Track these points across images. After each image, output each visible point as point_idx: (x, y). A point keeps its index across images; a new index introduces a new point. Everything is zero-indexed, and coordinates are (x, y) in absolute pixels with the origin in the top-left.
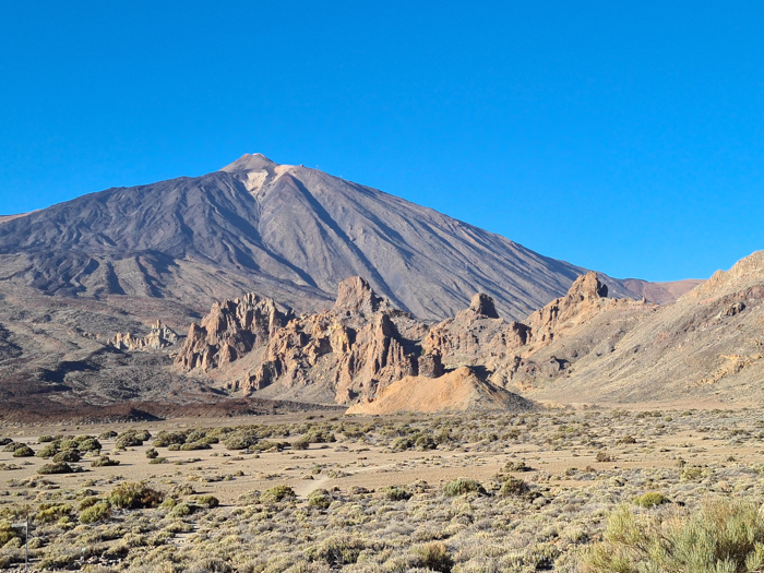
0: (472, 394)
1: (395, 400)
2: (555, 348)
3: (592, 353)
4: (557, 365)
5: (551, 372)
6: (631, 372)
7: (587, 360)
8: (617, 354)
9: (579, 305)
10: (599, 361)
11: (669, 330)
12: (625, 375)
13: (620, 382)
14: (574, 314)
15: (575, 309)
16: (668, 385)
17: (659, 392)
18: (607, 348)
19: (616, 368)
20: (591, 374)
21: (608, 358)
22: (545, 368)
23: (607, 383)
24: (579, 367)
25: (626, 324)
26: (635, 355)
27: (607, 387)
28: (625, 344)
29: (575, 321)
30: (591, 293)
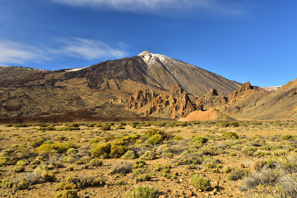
0: (216, 116)
1: (192, 117)
2: (237, 104)
3: (249, 105)
4: (238, 109)
5: (236, 111)
6: (262, 111)
7: (247, 107)
8: (257, 106)
9: (244, 92)
10: (251, 108)
11: (274, 99)
12: (260, 112)
13: (259, 114)
14: (243, 94)
15: (243, 93)
16: (276, 115)
17: (273, 117)
18: (254, 104)
19: (257, 110)
20: (249, 112)
21: (254, 107)
22: (234, 110)
23: (255, 114)
24: (245, 110)
25: (259, 97)
26: (263, 106)
27: (255, 116)
28: (259, 103)
29: (243, 96)
30: (248, 88)
